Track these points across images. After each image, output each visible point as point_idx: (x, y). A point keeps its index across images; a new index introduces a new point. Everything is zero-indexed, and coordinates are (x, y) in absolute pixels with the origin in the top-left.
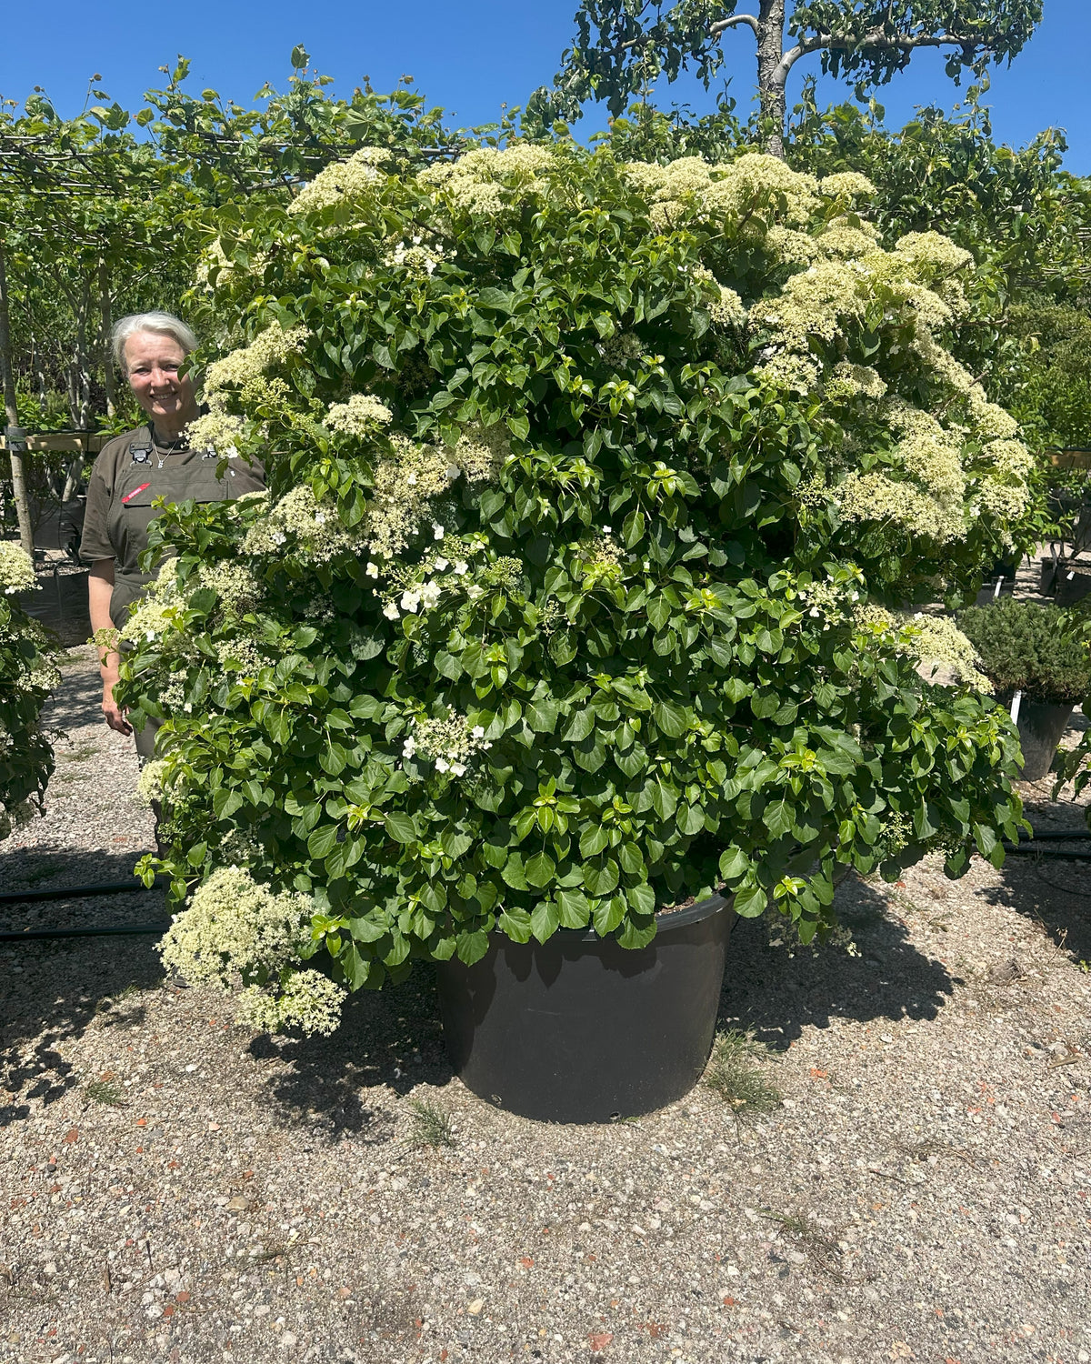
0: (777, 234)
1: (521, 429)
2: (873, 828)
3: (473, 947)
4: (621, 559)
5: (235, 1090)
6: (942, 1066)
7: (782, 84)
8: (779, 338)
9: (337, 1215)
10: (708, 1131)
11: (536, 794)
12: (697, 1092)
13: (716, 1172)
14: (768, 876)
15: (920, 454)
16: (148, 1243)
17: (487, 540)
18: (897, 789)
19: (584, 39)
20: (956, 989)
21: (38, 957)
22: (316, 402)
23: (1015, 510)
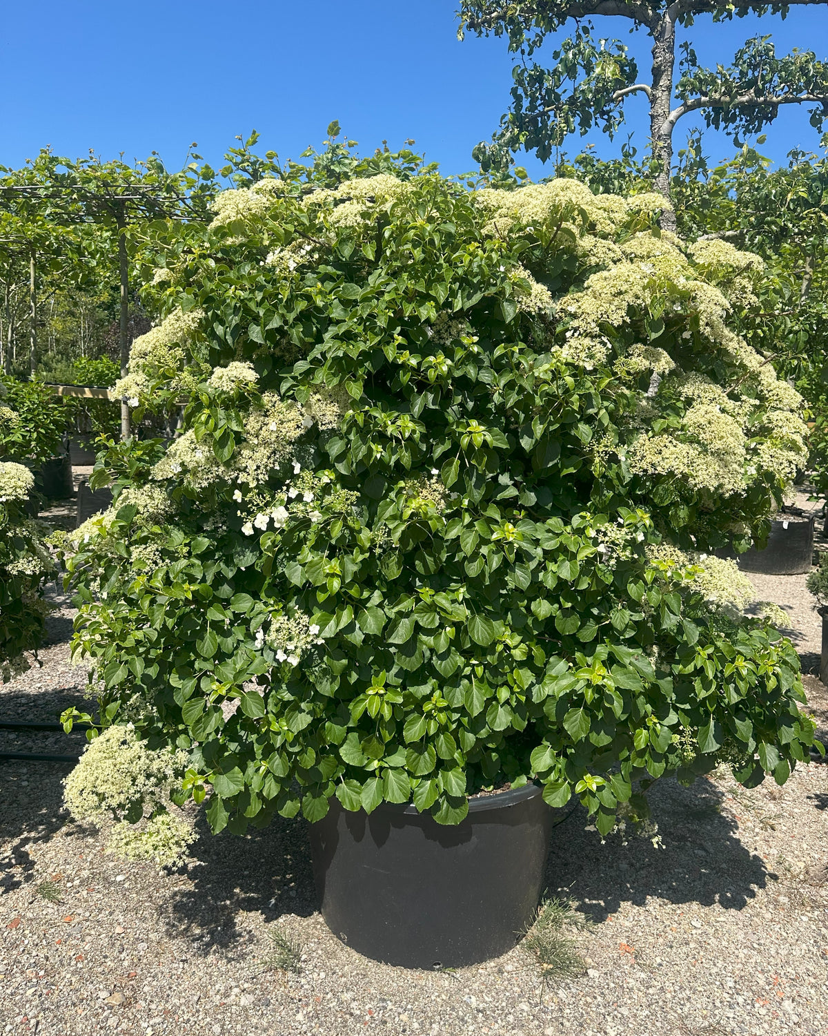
0: (586, 242)
1: (356, 390)
2: (665, 739)
3: (316, 810)
4: (445, 497)
5: (146, 901)
6: (741, 955)
7: (669, 135)
8: (575, 323)
9: (189, 1020)
10: (516, 989)
11: (368, 684)
12: (516, 952)
13: (513, 1029)
14: (574, 773)
15: (702, 421)
16: (38, 1023)
17: (333, 477)
18: (687, 707)
19: (518, 106)
20: (771, 885)
21: (42, 775)
22: (205, 366)
23: (788, 470)
